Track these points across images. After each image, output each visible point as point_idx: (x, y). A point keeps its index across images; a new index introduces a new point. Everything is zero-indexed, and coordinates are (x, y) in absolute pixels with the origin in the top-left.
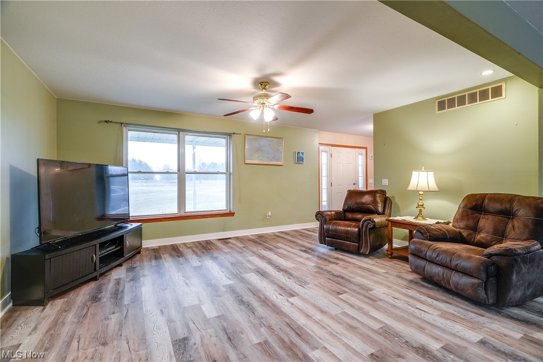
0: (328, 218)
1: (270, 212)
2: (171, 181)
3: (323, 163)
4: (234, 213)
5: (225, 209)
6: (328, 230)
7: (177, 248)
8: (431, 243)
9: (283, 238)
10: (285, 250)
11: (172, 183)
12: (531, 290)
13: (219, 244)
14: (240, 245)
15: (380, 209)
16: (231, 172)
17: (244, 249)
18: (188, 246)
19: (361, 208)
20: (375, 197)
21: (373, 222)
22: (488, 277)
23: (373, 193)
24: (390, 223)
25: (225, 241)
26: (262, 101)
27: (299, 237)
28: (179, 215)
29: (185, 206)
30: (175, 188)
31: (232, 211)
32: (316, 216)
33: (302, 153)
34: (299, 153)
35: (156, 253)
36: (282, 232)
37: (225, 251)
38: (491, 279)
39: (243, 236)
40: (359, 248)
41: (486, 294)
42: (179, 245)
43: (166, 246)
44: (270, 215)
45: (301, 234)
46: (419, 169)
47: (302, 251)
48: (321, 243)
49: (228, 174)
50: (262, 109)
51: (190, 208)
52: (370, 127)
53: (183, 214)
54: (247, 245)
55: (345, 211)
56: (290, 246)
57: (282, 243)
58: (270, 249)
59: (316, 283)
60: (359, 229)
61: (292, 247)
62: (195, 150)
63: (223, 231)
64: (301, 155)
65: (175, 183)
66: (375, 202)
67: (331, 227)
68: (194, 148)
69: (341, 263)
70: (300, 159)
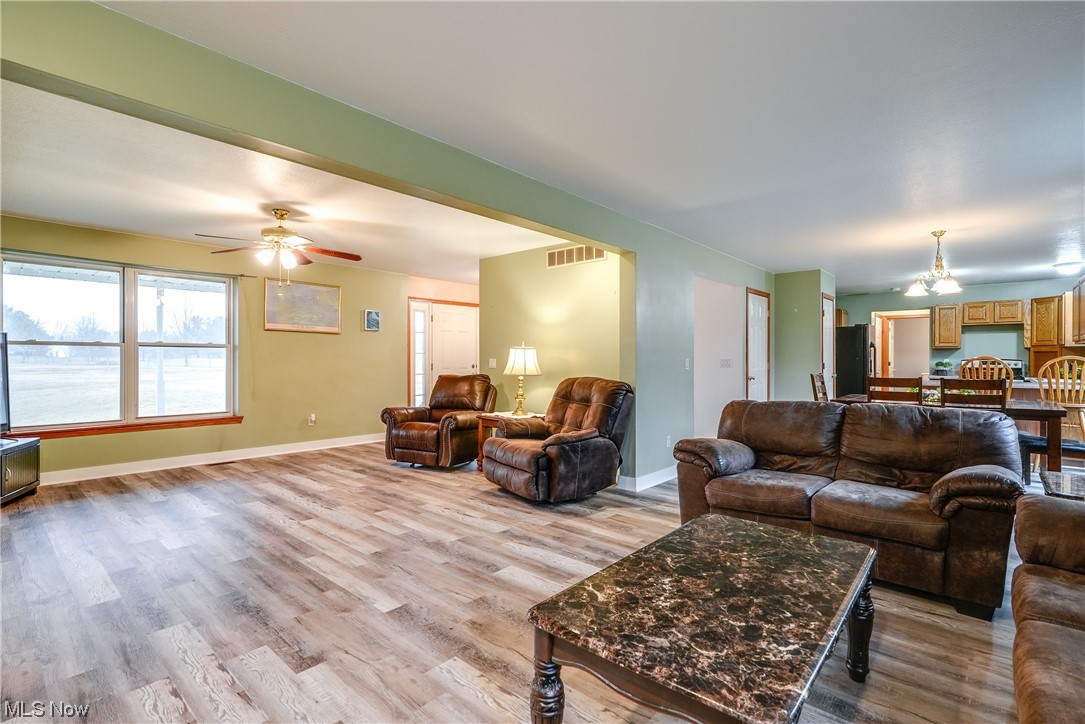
0: (399, 419)
1: (313, 416)
2: (102, 359)
3: (417, 330)
4: (242, 418)
5: (225, 410)
6: (398, 436)
7: (119, 481)
8: (505, 440)
9: (333, 456)
10: (328, 471)
11: (103, 363)
12: (587, 482)
13: (209, 472)
14: (249, 470)
15: (478, 403)
16: (237, 343)
17: (256, 475)
18: (143, 477)
19: (452, 403)
20: (472, 386)
21: (456, 419)
22: (538, 471)
23: (470, 379)
24: (480, 421)
25: (220, 466)
26: (276, 239)
27: (364, 454)
28: (124, 423)
29: (137, 405)
30: (115, 377)
31: (238, 415)
32: (382, 416)
33: (377, 314)
34: (369, 313)
35: (73, 493)
36: (336, 449)
37: (218, 479)
38: (541, 472)
39: (260, 459)
40: (438, 459)
41: (537, 489)
42: (124, 477)
43: (95, 480)
44: (314, 419)
45: (368, 450)
46: (517, 344)
47: (356, 471)
48: (389, 457)
49: (232, 349)
50: (276, 249)
51: (147, 410)
52: (476, 275)
53: (132, 421)
54: (263, 469)
55: (433, 408)
56: (337, 467)
57: (328, 463)
58: (301, 472)
59: (352, 503)
60: (438, 432)
61: (342, 468)
62: (162, 298)
63: (219, 450)
64: (374, 316)
65: (115, 364)
66: (472, 393)
67: (402, 433)
68: (160, 294)
69: (406, 481)
70: (373, 324)
